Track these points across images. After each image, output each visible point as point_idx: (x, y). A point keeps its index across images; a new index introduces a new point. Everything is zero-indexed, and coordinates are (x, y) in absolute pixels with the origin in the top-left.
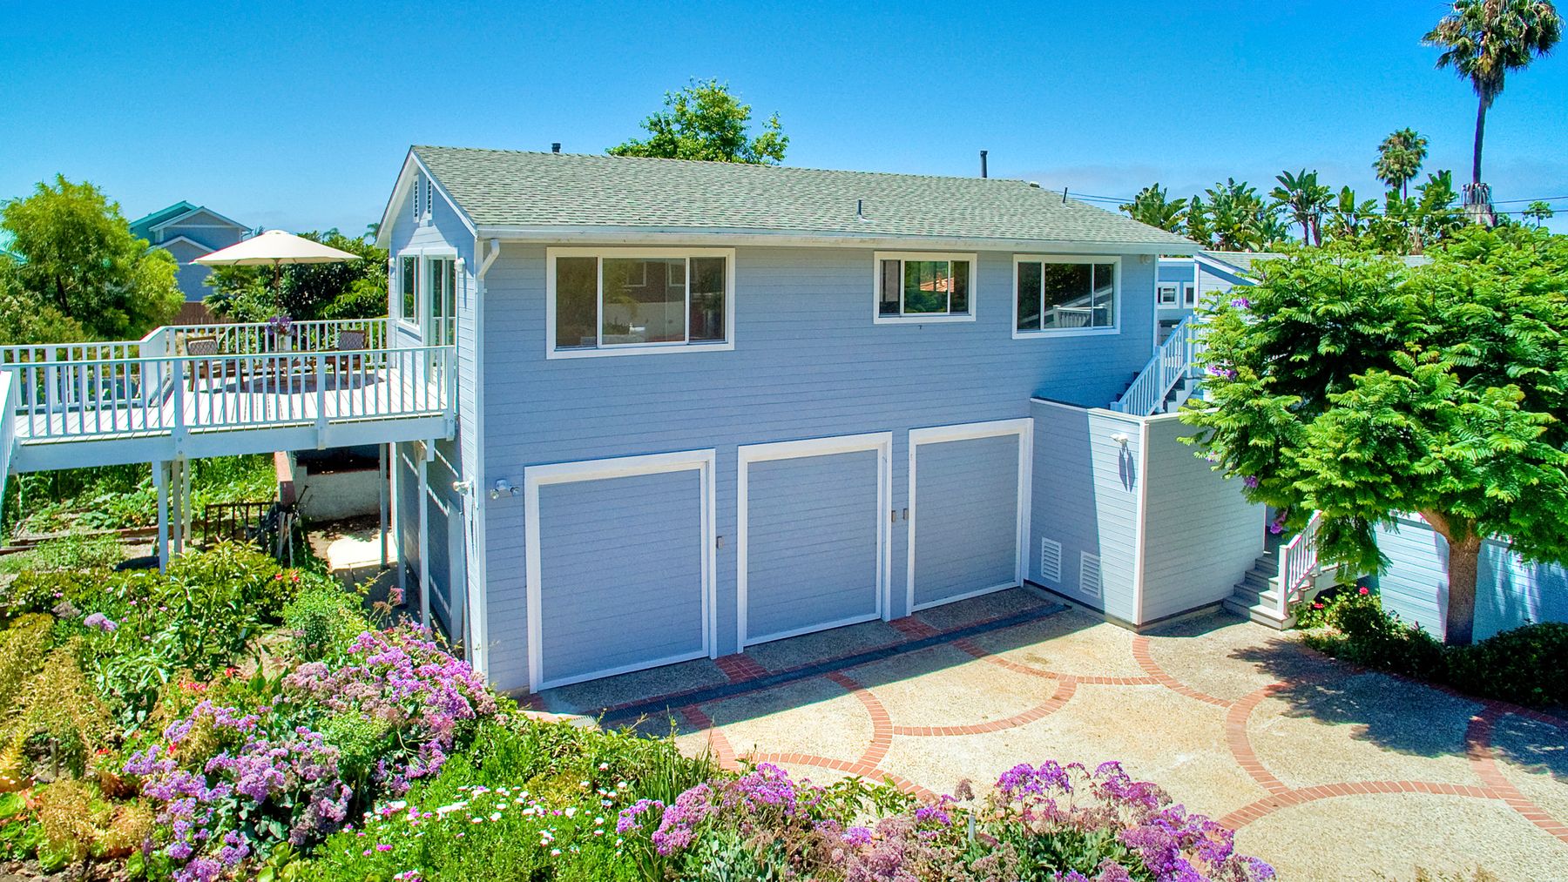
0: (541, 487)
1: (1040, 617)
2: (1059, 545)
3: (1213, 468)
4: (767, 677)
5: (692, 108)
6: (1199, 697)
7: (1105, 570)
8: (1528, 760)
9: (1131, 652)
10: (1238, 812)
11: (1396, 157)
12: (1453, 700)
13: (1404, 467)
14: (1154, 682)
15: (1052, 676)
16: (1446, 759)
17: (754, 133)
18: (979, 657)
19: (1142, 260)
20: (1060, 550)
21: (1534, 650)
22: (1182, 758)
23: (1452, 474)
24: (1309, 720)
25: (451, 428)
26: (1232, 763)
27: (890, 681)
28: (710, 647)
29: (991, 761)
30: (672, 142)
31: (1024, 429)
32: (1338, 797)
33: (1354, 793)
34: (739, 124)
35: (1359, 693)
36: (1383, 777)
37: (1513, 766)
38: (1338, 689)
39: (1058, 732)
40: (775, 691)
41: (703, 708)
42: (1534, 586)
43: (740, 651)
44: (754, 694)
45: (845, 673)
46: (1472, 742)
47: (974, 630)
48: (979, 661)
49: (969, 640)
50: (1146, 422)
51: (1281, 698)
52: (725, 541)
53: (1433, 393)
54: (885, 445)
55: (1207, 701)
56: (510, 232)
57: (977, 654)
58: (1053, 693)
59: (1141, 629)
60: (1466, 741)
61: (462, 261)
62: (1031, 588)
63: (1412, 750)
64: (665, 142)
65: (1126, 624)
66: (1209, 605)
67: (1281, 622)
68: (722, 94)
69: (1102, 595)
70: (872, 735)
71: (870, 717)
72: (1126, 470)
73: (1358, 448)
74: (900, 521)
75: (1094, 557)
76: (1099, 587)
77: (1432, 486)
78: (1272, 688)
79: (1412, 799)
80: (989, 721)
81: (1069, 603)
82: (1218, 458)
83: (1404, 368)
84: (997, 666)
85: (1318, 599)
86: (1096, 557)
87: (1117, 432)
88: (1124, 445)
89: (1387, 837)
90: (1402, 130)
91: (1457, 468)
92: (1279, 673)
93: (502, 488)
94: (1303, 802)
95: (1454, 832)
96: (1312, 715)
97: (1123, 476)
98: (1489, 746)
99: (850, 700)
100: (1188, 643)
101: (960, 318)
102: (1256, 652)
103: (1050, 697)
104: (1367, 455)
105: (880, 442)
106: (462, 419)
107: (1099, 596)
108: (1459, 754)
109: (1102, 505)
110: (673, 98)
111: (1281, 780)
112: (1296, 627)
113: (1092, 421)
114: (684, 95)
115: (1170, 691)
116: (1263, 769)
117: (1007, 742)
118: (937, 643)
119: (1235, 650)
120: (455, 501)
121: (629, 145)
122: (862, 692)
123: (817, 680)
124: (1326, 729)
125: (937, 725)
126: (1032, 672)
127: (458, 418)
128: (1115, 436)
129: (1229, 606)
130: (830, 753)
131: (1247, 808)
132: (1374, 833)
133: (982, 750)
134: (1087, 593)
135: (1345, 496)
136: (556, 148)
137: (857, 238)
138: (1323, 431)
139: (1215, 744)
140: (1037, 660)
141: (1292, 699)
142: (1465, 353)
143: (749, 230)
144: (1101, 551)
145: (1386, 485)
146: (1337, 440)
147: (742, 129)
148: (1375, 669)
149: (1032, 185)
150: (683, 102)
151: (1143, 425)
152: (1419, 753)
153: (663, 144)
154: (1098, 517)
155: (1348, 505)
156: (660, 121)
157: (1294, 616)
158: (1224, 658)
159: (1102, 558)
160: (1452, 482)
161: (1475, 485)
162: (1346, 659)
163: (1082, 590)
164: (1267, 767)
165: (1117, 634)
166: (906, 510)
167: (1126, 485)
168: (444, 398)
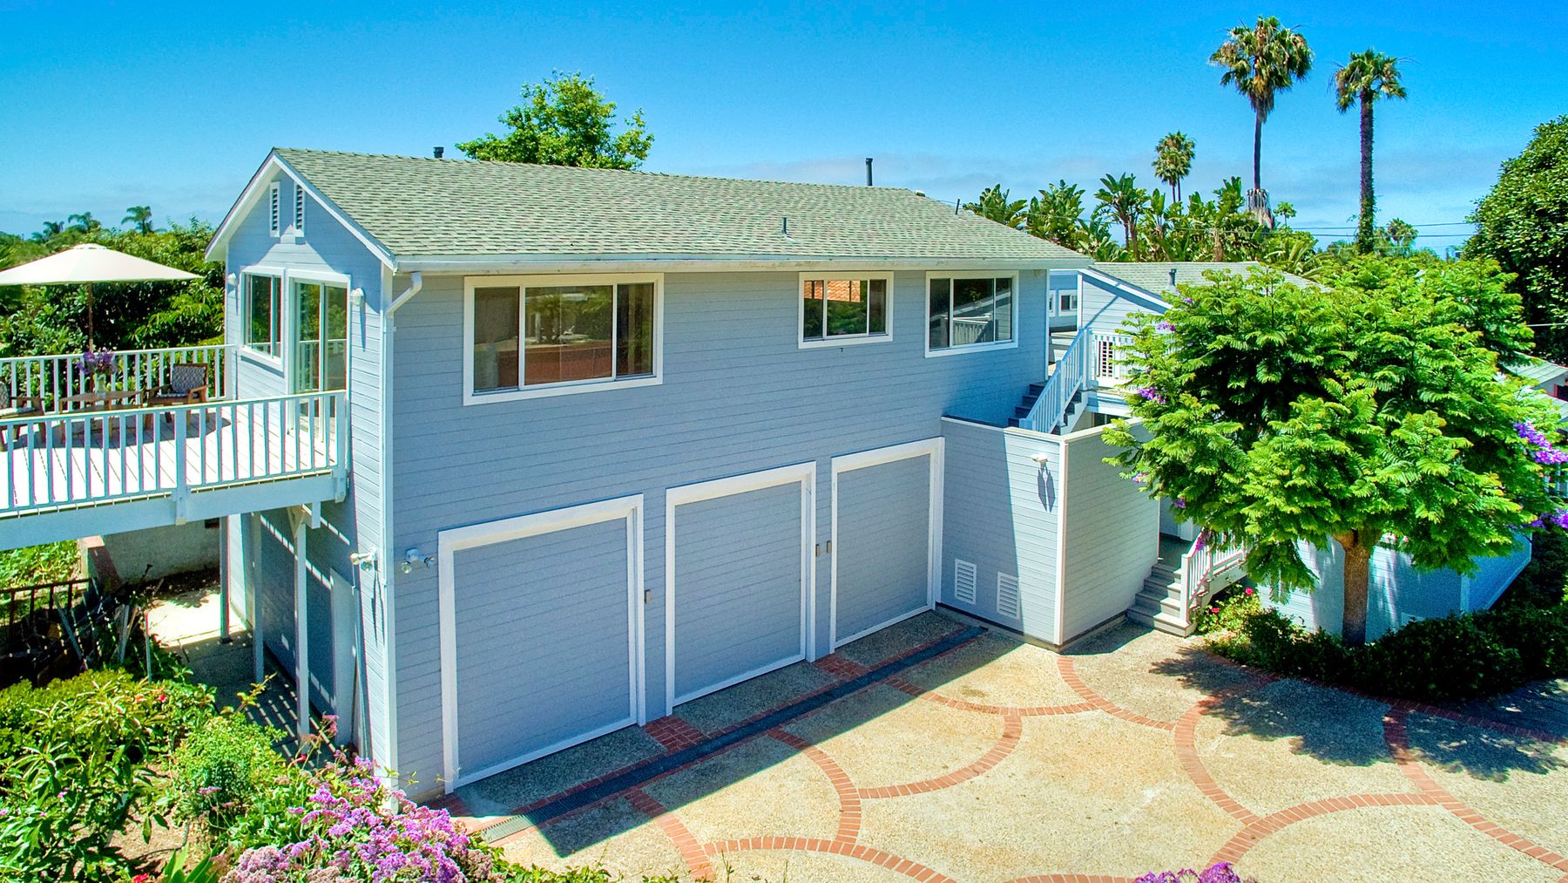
0: (456, 553)
1: (963, 642)
2: (975, 566)
3: (1142, 489)
4: (707, 741)
5: (552, 103)
6: (1141, 720)
7: (1024, 590)
8: (1444, 758)
9: (1059, 675)
10: (1223, 850)
11: (1171, 158)
12: (1362, 701)
13: (1340, 491)
14: (1094, 708)
15: (994, 711)
16: (1379, 766)
17: (617, 131)
18: (916, 696)
19: (1036, 275)
20: (975, 571)
21: (1426, 648)
22: (1149, 794)
23: (1381, 496)
24: (1248, 736)
25: (342, 488)
26: (1197, 794)
27: (837, 733)
28: (639, 714)
29: (969, 819)
30: (533, 138)
31: (935, 448)
32: (1304, 820)
33: (1316, 814)
34: (603, 121)
35: (1280, 702)
36: (1334, 793)
37: (1434, 767)
38: (1262, 701)
39: (1021, 777)
40: (717, 759)
41: (647, 789)
42: (1392, 578)
43: (669, 712)
44: (698, 766)
45: (787, 729)
46: (1394, 745)
47: (898, 665)
48: (918, 700)
49: (899, 676)
50: (1066, 442)
51: (1215, 715)
52: (653, 592)
53: (1356, 417)
54: (809, 476)
55: (1149, 725)
56: (432, 263)
57: (914, 692)
58: (1002, 731)
59: (1062, 649)
60: (1390, 744)
61: (359, 292)
62: (943, 611)
63: (1348, 760)
64: (527, 138)
65: (1048, 645)
66: (1117, 616)
67: (1184, 629)
68: (587, 88)
69: (1021, 616)
70: (838, 802)
71: (829, 780)
72: (1046, 491)
73: (1303, 475)
74: (823, 554)
75: (1012, 577)
76: (1018, 610)
77: (1362, 507)
78: (1202, 704)
79: (1367, 814)
80: (951, 771)
81: (985, 625)
82: (1146, 479)
83: (1334, 394)
84: (937, 704)
85: (1212, 603)
86: (1015, 579)
87: (1036, 452)
88: (1043, 464)
89: (1361, 860)
90: (1175, 133)
91: (1385, 490)
92: (1204, 687)
93: (413, 559)
94: (1276, 830)
95: (1414, 846)
96: (1249, 731)
97: (1042, 495)
98: (1408, 748)
99: (800, 761)
100: (1108, 659)
101: (878, 339)
102: (1172, 665)
103: (1000, 737)
104: (1310, 481)
105: (804, 473)
106: (356, 478)
107: (1018, 617)
108: (1387, 759)
109: (1020, 525)
110: (531, 90)
111: (1248, 808)
112: (1197, 632)
113: (1007, 438)
114: (544, 87)
115: (1110, 716)
116: (1228, 797)
117: (977, 795)
118: (869, 683)
119: (1153, 664)
120: (349, 575)
121: (485, 139)
122: (810, 750)
123: (760, 740)
124: (1266, 745)
125: (902, 783)
126: (972, 707)
127: (350, 475)
128: (1034, 456)
129: (1131, 615)
130: (802, 831)
131: (1229, 844)
132: (1349, 858)
133: (955, 807)
134: (1005, 614)
135: (1290, 521)
136: (439, 152)
137: (793, 261)
138: (1263, 457)
139: (1175, 774)
140: (974, 693)
141: (1226, 716)
142: (1384, 379)
143: (688, 257)
144: (1020, 572)
145: (1323, 510)
146: (1282, 467)
147: (605, 126)
148: (1287, 675)
149: (918, 194)
150: (542, 95)
151: (1063, 445)
152: (1355, 763)
153: (524, 141)
154: (1016, 537)
155: (1294, 530)
156: (520, 116)
157: (1195, 623)
158: (1146, 673)
159: (1020, 579)
160: (1383, 504)
161: (1403, 507)
162: (1257, 666)
163: (1000, 611)
164: (1230, 794)
165: (1039, 656)
166: (829, 542)
167: (1045, 505)
168: (334, 454)
